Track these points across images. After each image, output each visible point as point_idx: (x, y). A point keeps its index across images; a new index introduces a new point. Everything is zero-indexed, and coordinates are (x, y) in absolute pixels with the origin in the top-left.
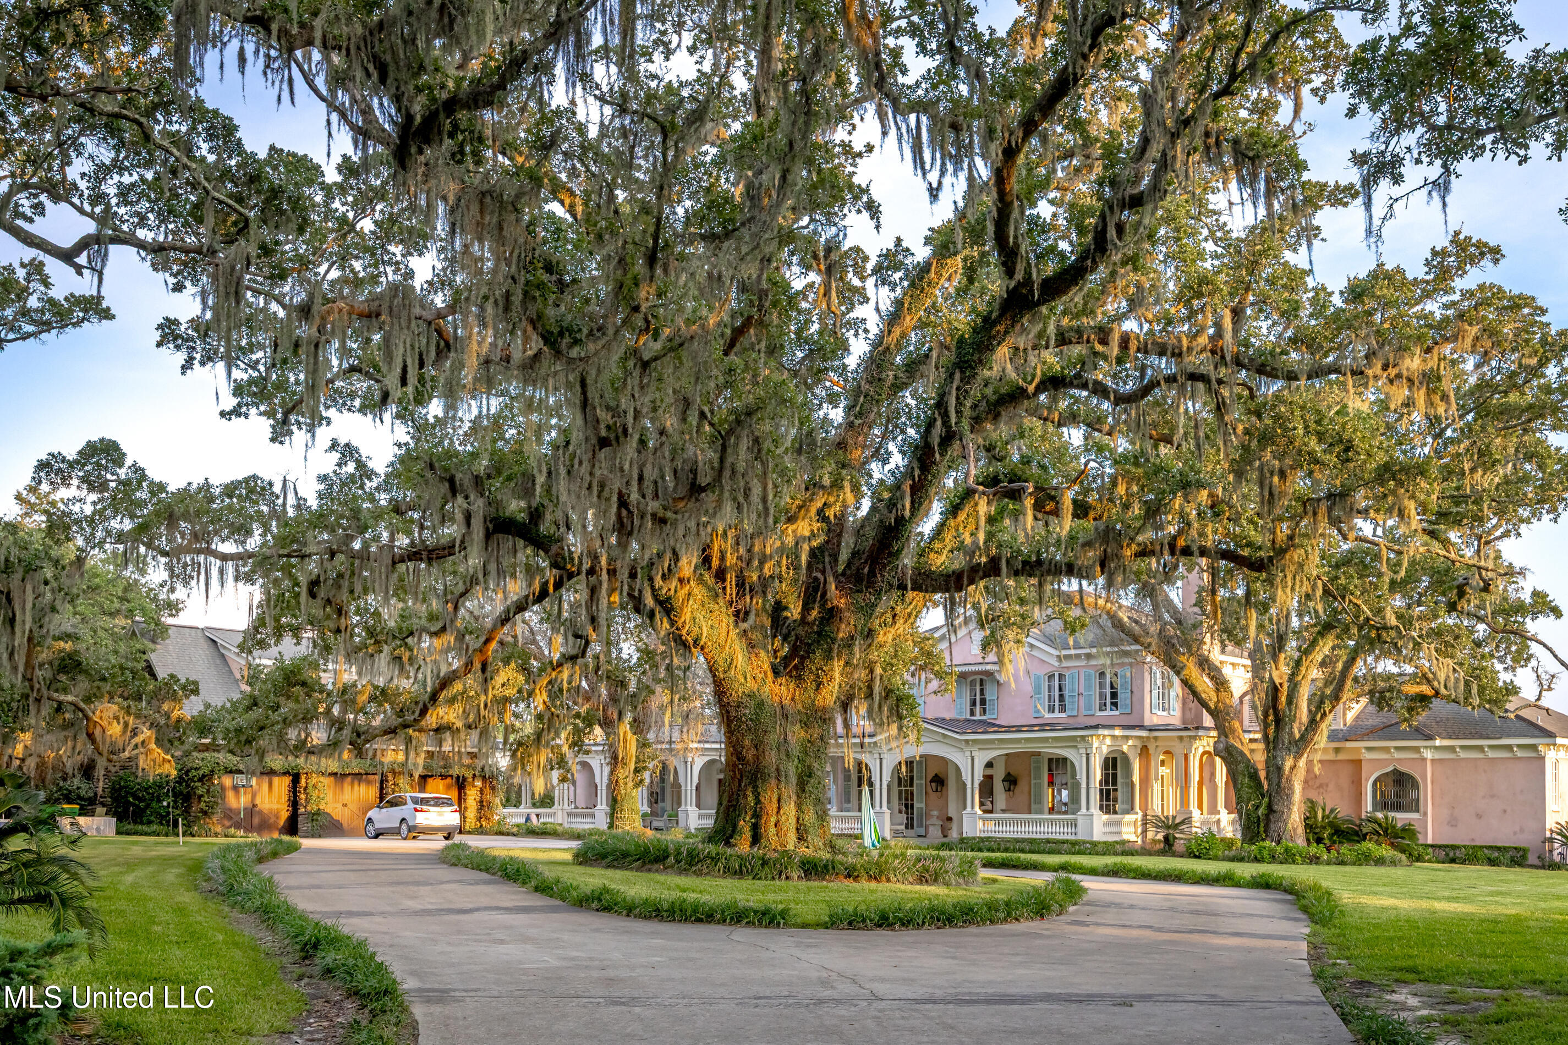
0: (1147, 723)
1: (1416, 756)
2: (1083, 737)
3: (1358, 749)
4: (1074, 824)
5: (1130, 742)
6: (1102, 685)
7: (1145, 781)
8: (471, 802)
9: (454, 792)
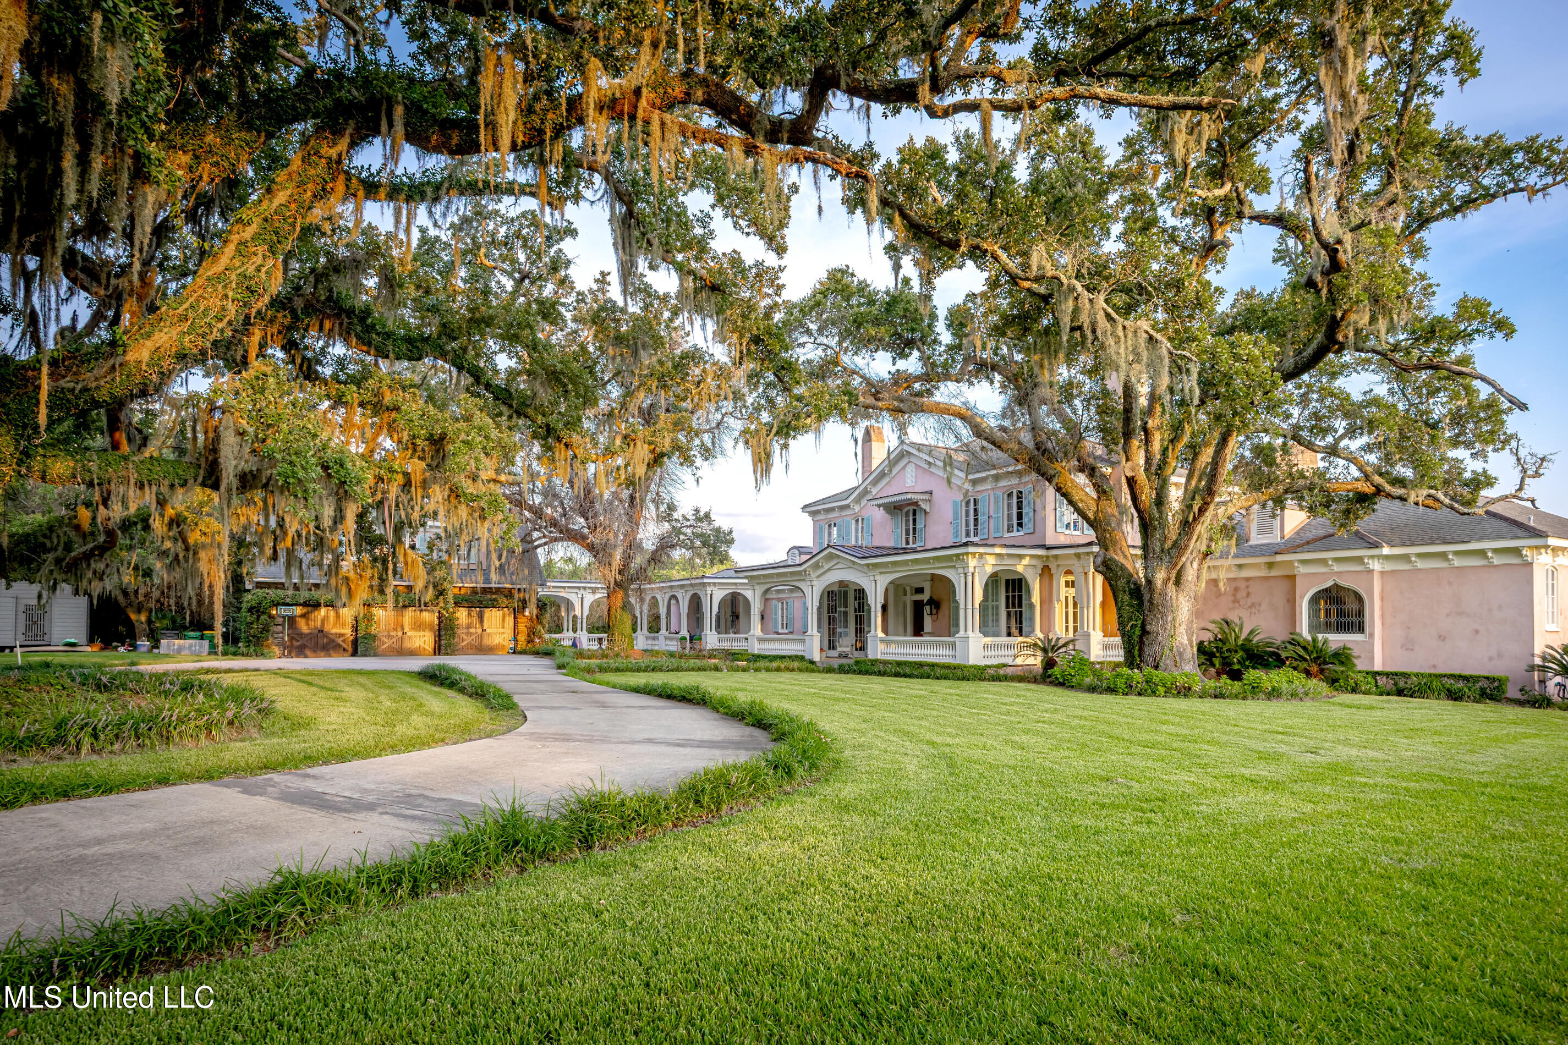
0: (1049, 541)
1: (1360, 568)
2: (958, 555)
3: (1291, 562)
4: (953, 646)
5: (1026, 561)
6: (1009, 506)
7: (1047, 601)
8: (522, 628)
9: (510, 621)
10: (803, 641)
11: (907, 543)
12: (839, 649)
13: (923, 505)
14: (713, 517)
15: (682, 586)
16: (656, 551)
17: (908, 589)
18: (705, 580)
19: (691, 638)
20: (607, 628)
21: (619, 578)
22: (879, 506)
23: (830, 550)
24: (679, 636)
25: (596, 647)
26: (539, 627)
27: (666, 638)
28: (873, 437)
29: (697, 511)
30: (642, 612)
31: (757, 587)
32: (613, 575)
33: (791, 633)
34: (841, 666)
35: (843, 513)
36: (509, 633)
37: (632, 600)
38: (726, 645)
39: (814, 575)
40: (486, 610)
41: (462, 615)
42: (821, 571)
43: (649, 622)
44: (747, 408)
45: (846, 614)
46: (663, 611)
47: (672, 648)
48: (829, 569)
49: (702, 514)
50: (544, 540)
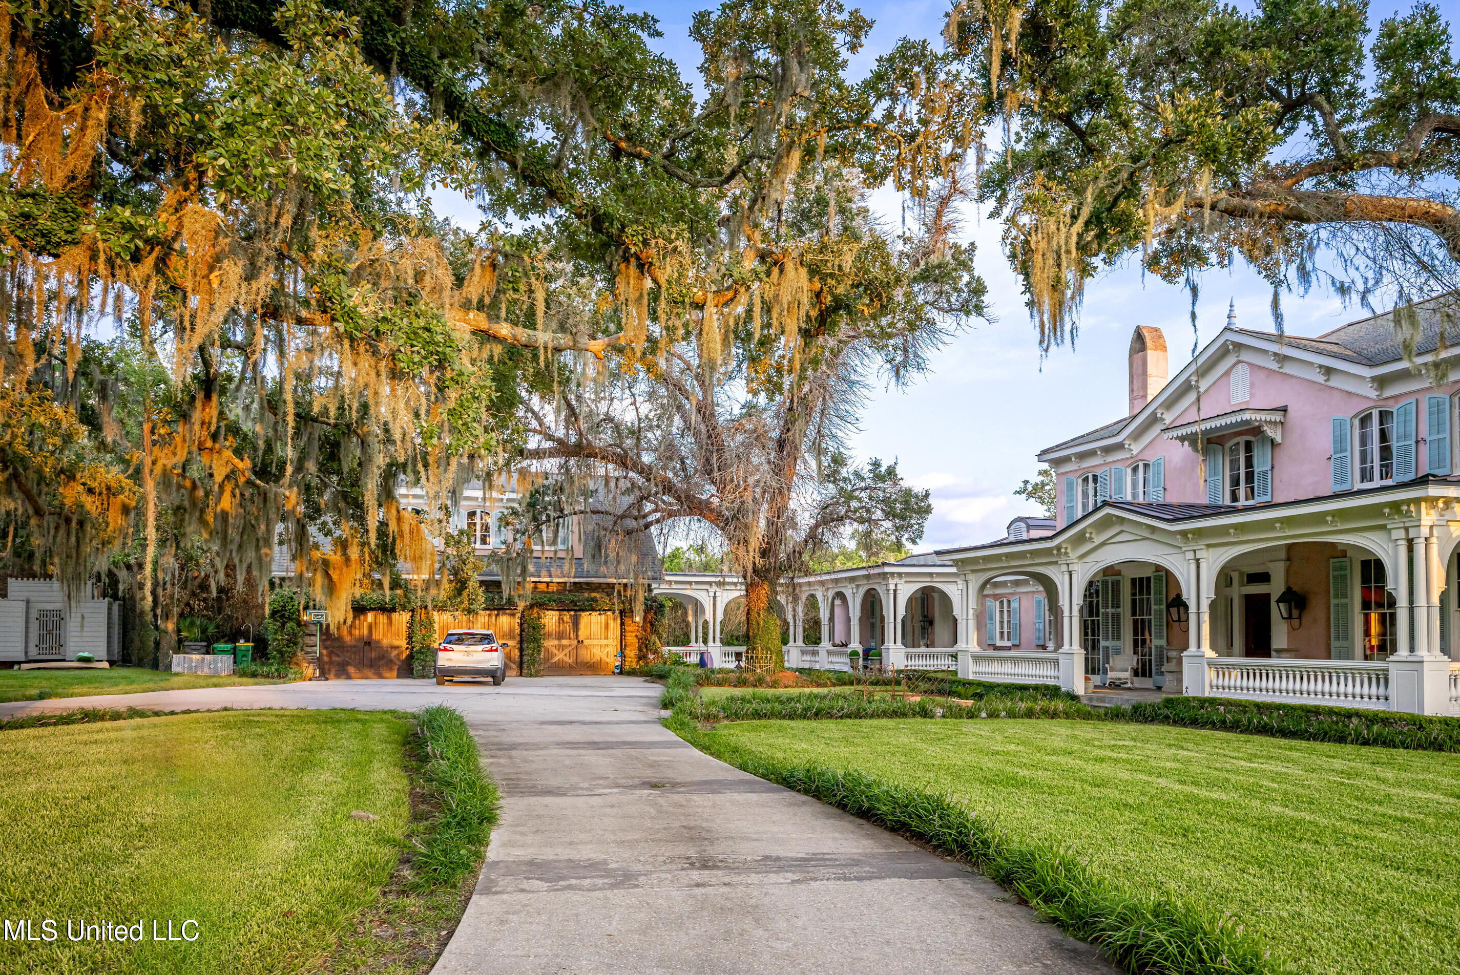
4: (1383, 679)
8: (631, 639)
9: (615, 626)
10: (1056, 662)
11: (1235, 498)
12: (1110, 675)
13: (1269, 432)
14: (899, 472)
15: (852, 579)
16: (817, 526)
17: (1235, 576)
18: (887, 569)
19: (867, 653)
20: (747, 639)
21: (760, 562)
22: (1182, 439)
23: (1108, 510)
24: (849, 650)
25: (732, 665)
26: (654, 638)
27: (829, 653)
28: (1149, 343)
29: (876, 464)
30: (795, 615)
31: (970, 577)
32: (752, 557)
33: (1016, 646)
34: (1136, 709)
35: (1110, 459)
36: (613, 644)
37: (782, 599)
38: (919, 664)
39: (1073, 555)
40: (583, 614)
41: (550, 619)
42: (1088, 547)
43: (804, 630)
44: (959, 291)
45: (1117, 618)
46: (824, 615)
47: (838, 668)
48: (1103, 544)
49: (883, 469)
50: (658, 515)
